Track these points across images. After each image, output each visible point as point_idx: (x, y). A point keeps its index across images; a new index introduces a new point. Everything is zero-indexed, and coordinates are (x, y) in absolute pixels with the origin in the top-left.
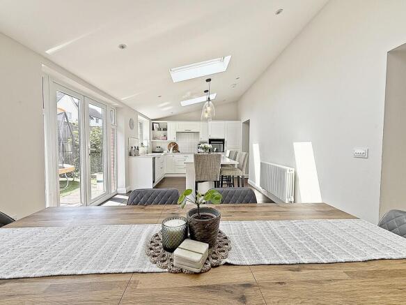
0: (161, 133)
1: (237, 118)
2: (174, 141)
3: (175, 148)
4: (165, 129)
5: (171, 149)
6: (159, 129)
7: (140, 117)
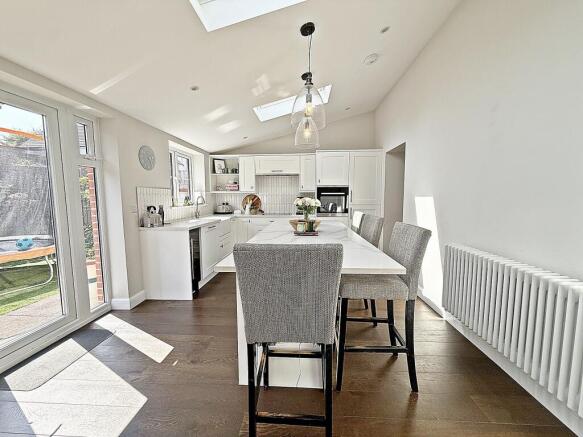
0: (229, 178)
1: (374, 145)
2: (253, 191)
3: (255, 205)
4: (235, 171)
5: (248, 207)
6: (226, 171)
7: (172, 145)
